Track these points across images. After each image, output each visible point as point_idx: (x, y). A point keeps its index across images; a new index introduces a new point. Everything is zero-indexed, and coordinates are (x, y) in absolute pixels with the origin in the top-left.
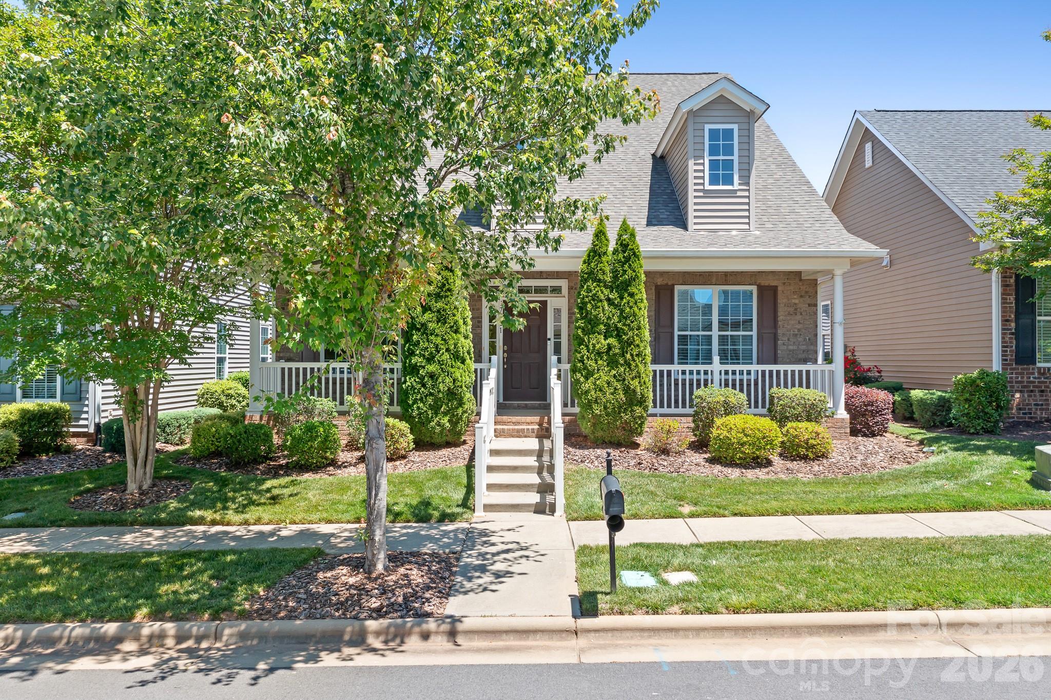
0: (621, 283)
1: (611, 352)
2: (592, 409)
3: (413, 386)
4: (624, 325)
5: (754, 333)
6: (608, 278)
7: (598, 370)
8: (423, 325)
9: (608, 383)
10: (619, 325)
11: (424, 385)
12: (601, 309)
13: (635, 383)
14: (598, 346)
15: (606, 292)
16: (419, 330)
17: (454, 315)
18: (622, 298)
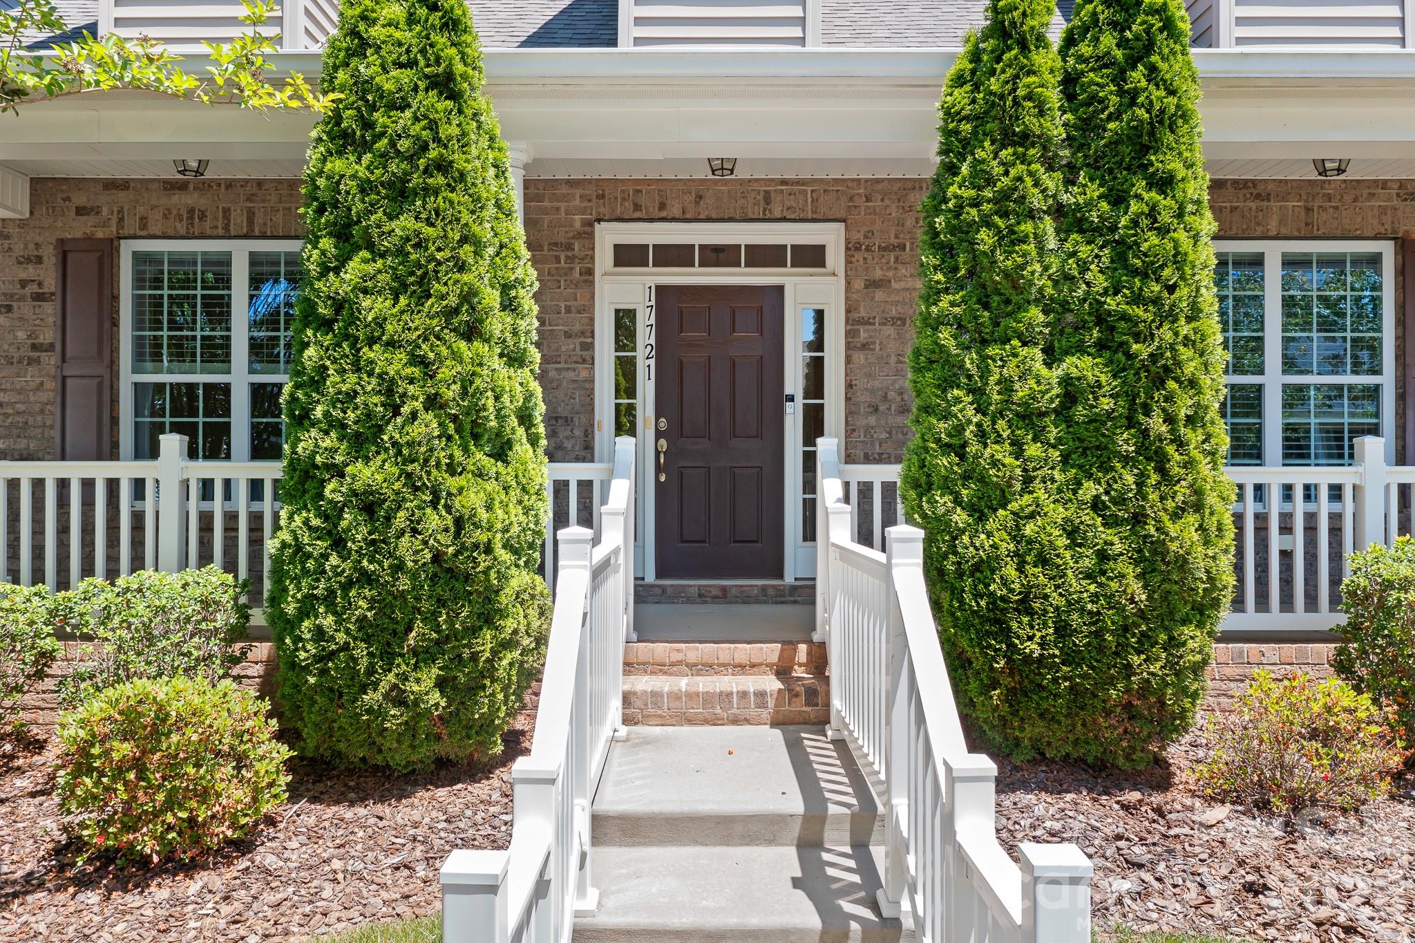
0: (1114, 143)
1: (1080, 412)
2: (1005, 633)
3: (299, 547)
4: (1137, 299)
5: (1387, 380)
6: (1056, 126)
7: (1028, 481)
8: (339, 305)
9: (1073, 532)
10: (1111, 303)
11: (339, 544)
12: (1031, 247)
13: (1185, 532)
14: (1021, 392)
15: (1052, 182)
16: (326, 325)
17: (462, 267)
18: (1118, 199)
